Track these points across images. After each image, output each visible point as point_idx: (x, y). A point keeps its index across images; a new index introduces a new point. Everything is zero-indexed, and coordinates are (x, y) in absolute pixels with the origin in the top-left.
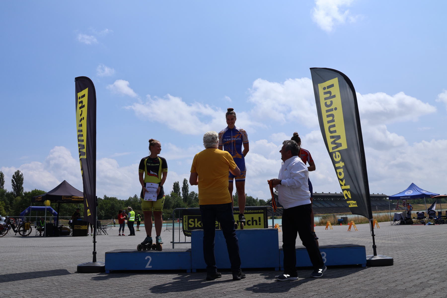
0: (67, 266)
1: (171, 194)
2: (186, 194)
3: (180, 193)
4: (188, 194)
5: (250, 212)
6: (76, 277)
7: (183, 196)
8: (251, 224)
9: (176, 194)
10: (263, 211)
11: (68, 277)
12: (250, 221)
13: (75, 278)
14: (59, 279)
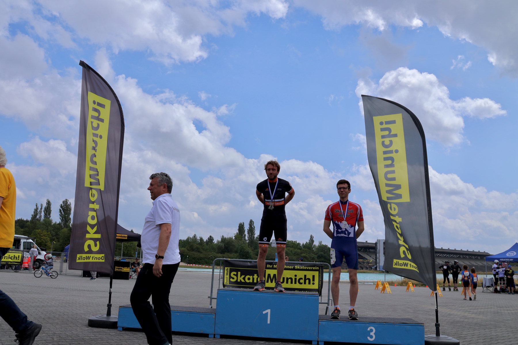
0: (81, 317)
1: (235, 237)
2: (252, 237)
3: (245, 235)
4: (254, 237)
5: (303, 269)
6: (83, 332)
7: (249, 240)
8: (303, 283)
9: (241, 236)
10: (318, 268)
11: (72, 332)
12: (302, 279)
13: (81, 334)
14: (63, 332)
